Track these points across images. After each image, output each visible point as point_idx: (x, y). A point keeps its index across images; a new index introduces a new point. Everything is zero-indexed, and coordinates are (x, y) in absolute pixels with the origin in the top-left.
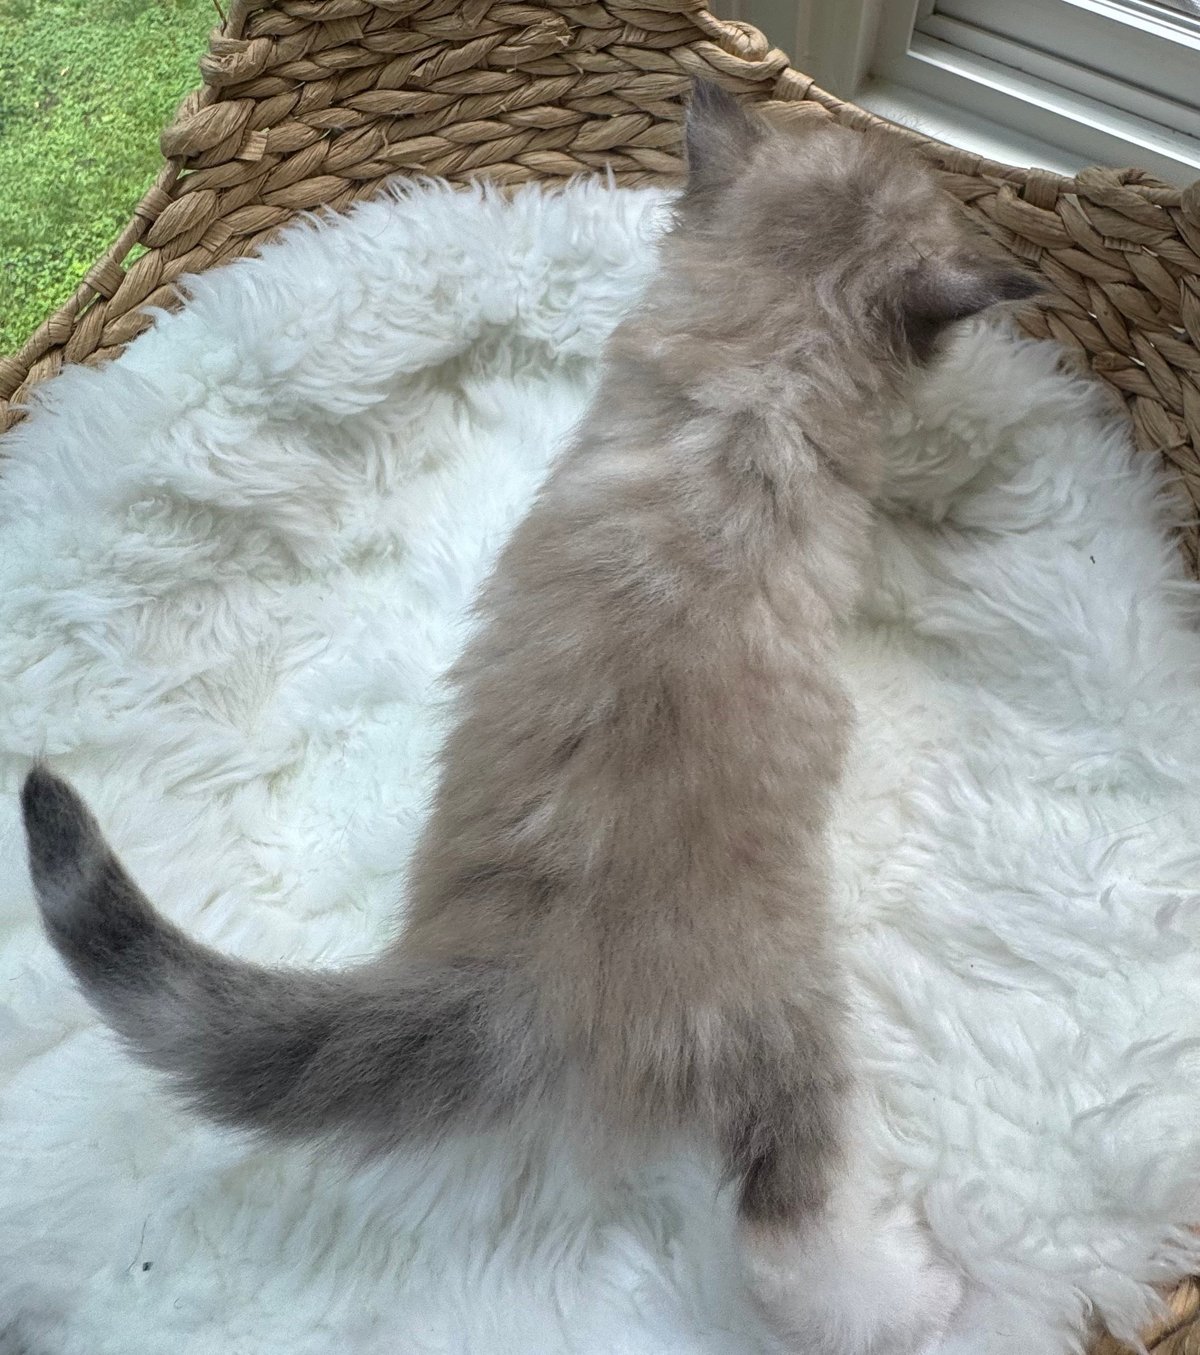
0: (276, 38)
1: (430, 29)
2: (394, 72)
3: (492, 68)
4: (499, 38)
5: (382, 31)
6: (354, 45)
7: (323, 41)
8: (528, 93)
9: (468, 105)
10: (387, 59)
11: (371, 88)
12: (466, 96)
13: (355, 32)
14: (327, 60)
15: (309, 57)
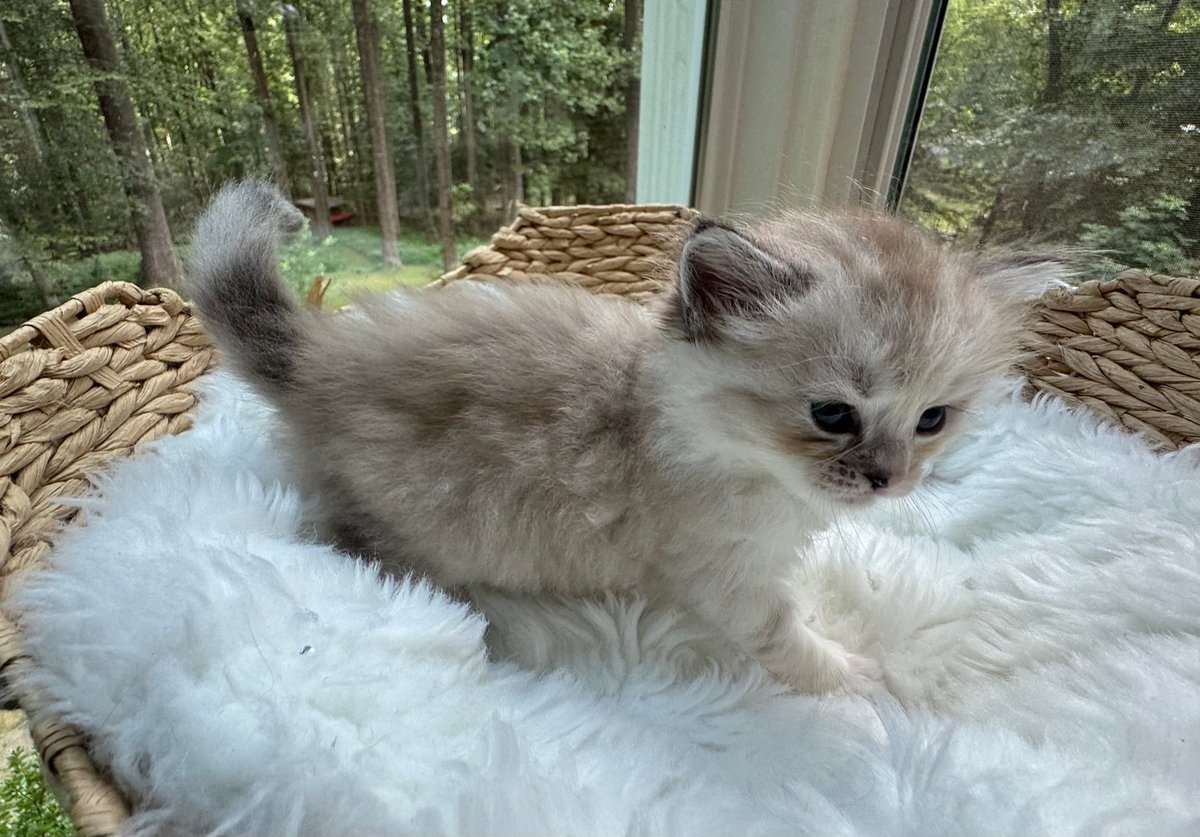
0: (528, 237)
1: (601, 249)
2: (577, 264)
3: (625, 271)
4: (632, 257)
5: (577, 246)
6: (564, 250)
7: (549, 244)
8: (640, 284)
9: (610, 285)
10: (576, 258)
11: (564, 270)
12: (608, 281)
13: (565, 244)
14: (547, 253)
15: (540, 250)
